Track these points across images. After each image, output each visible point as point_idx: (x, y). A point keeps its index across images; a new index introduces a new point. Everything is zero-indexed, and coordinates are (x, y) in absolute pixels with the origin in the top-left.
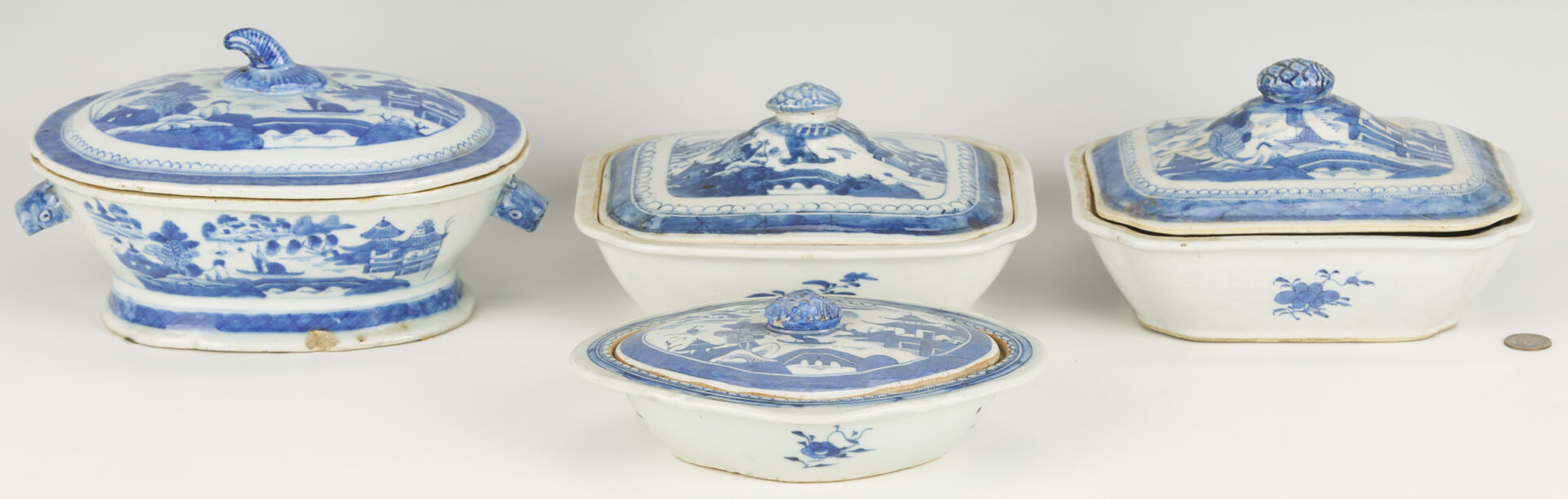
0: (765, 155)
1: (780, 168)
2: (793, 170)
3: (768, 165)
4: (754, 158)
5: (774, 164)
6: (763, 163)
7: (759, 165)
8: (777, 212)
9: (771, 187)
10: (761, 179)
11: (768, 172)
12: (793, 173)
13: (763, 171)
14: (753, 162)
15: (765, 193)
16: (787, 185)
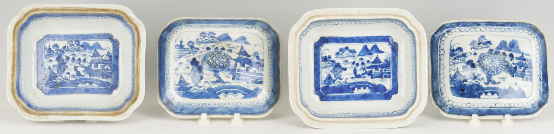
0: (480, 80)
1: (484, 86)
2: (488, 87)
3: (480, 84)
4: (476, 80)
5: (482, 84)
6: (479, 83)
7: (478, 84)
8: (483, 107)
9: (481, 94)
10: (478, 90)
11: (480, 87)
12: (488, 88)
13: (479, 86)
14: (476, 82)
15: (479, 98)
16: (486, 93)
